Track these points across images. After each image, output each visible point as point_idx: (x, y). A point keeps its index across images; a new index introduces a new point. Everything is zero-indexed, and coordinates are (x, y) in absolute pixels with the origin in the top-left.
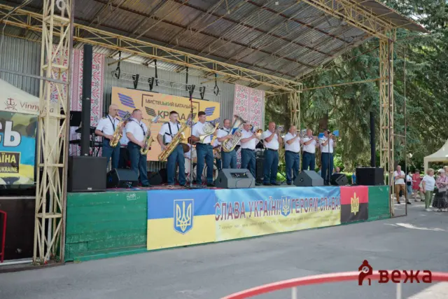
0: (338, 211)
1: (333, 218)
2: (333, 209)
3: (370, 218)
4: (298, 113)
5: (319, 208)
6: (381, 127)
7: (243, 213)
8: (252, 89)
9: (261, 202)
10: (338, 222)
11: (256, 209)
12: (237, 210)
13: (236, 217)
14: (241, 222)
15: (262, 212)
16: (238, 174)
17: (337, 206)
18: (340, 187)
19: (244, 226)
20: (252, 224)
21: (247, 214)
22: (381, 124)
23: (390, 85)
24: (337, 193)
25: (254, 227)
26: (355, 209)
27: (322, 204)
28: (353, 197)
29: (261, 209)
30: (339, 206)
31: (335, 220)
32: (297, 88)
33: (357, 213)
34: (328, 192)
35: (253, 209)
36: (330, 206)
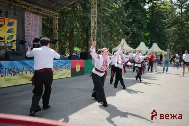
0: (69, 71)
1: (67, 74)
2: (67, 70)
3: (85, 74)
4: (57, 27)
5: (60, 70)
6: (91, 34)
7: (19, 73)
8: (34, 15)
9: (29, 67)
10: (70, 76)
11: (25, 70)
12: (14, 71)
13: (14, 75)
14: (16, 77)
15: (29, 72)
16: (16, 53)
17: (69, 68)
18: (71, 60)
19: (18, 79)
20: (23, 78)
21: (21, 73)
22: (91, 33)
23: (95, 16)
24: (69, 63)
25: (24, 80)
26: (78, 70)
27: (62, 68)
28: (77, 65)
29: (29, 71)
30: (70, 69)
31: (68, 75)
32: (56, 16)
33: (79, 72)
34: (65, 62)
35: (24, 70)
36: (66, 69)
